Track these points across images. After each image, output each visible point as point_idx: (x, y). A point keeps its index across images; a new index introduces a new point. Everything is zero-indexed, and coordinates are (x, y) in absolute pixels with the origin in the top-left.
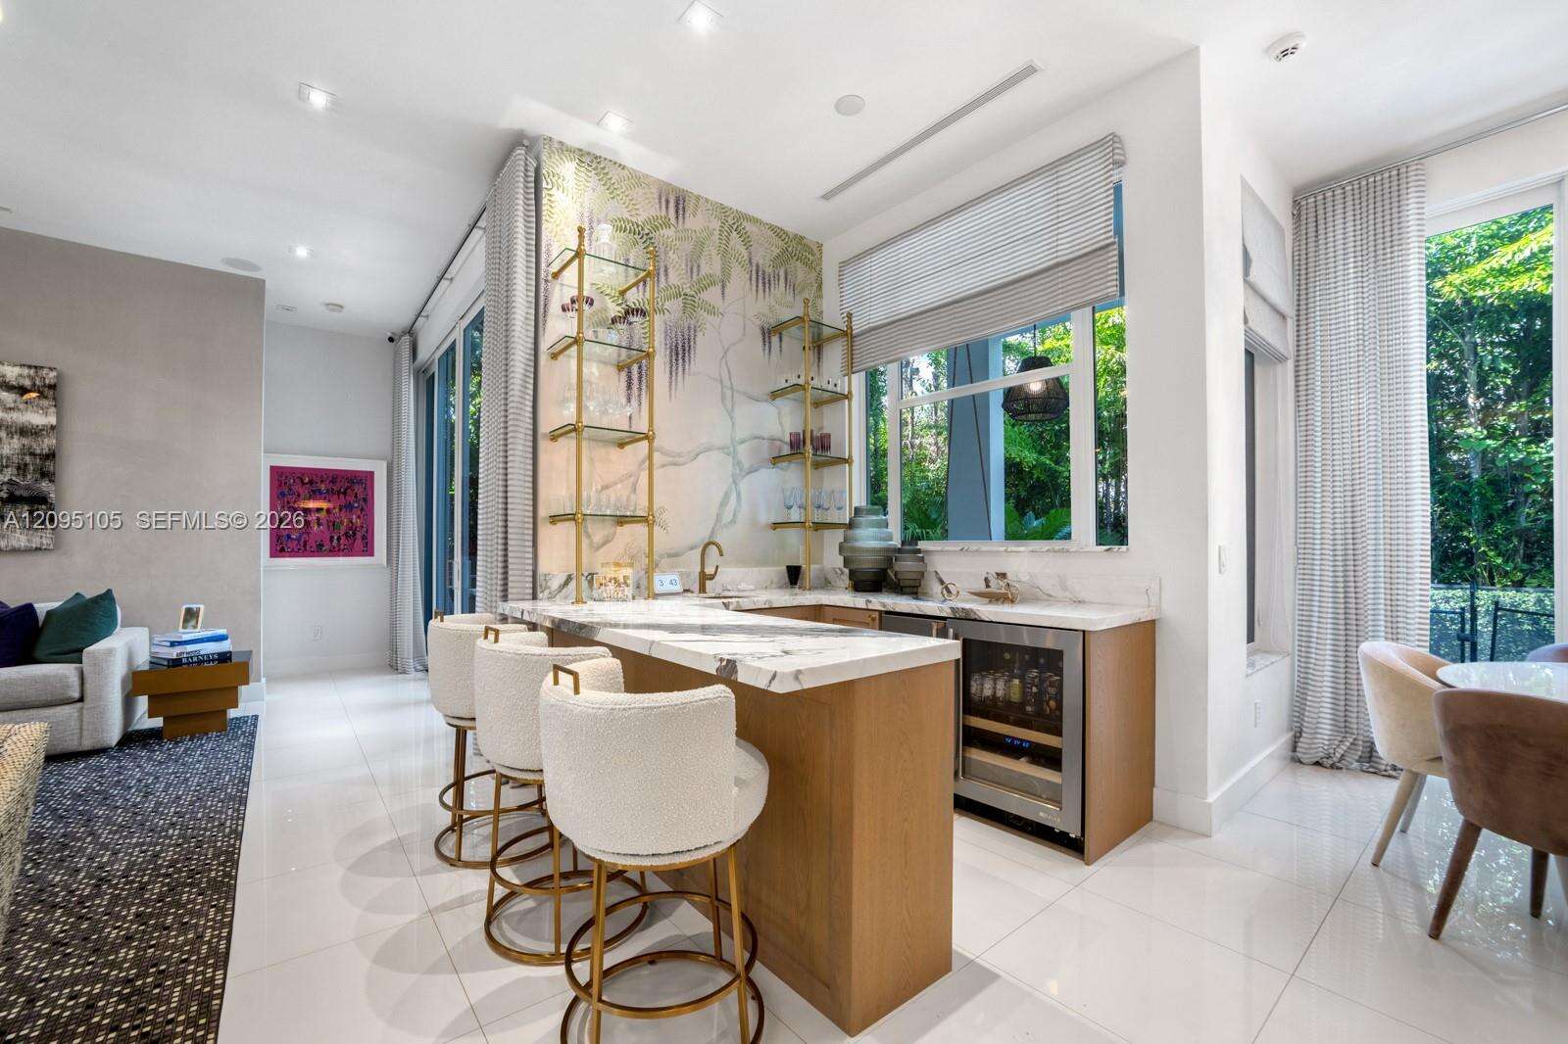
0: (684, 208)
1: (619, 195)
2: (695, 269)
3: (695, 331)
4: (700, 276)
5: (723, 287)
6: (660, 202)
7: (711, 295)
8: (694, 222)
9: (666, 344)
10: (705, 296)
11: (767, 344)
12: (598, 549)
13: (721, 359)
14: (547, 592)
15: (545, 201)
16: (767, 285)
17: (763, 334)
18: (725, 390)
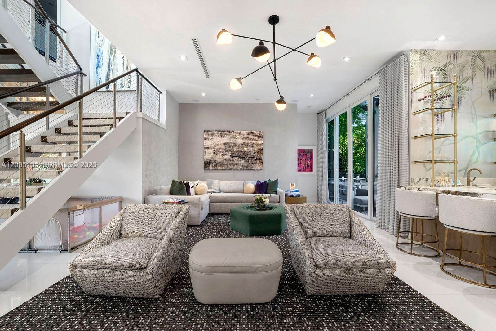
0: (457, 57)
1: (433, 60)
2: (461, 77)
3: (461, 98)
4: (463, 78)
5: (473, 80)
6: (448, 58)
7: (468, 84)
8: (460, 60)
9: (450, 104)
10: (465, 85)
11: (492, 96)
12: (428, 170)
13: (472, 105)
14: (414, 183)
15: (411, 69)
16: (492, 74)
17: (490, 93)
18: (473, 116)
